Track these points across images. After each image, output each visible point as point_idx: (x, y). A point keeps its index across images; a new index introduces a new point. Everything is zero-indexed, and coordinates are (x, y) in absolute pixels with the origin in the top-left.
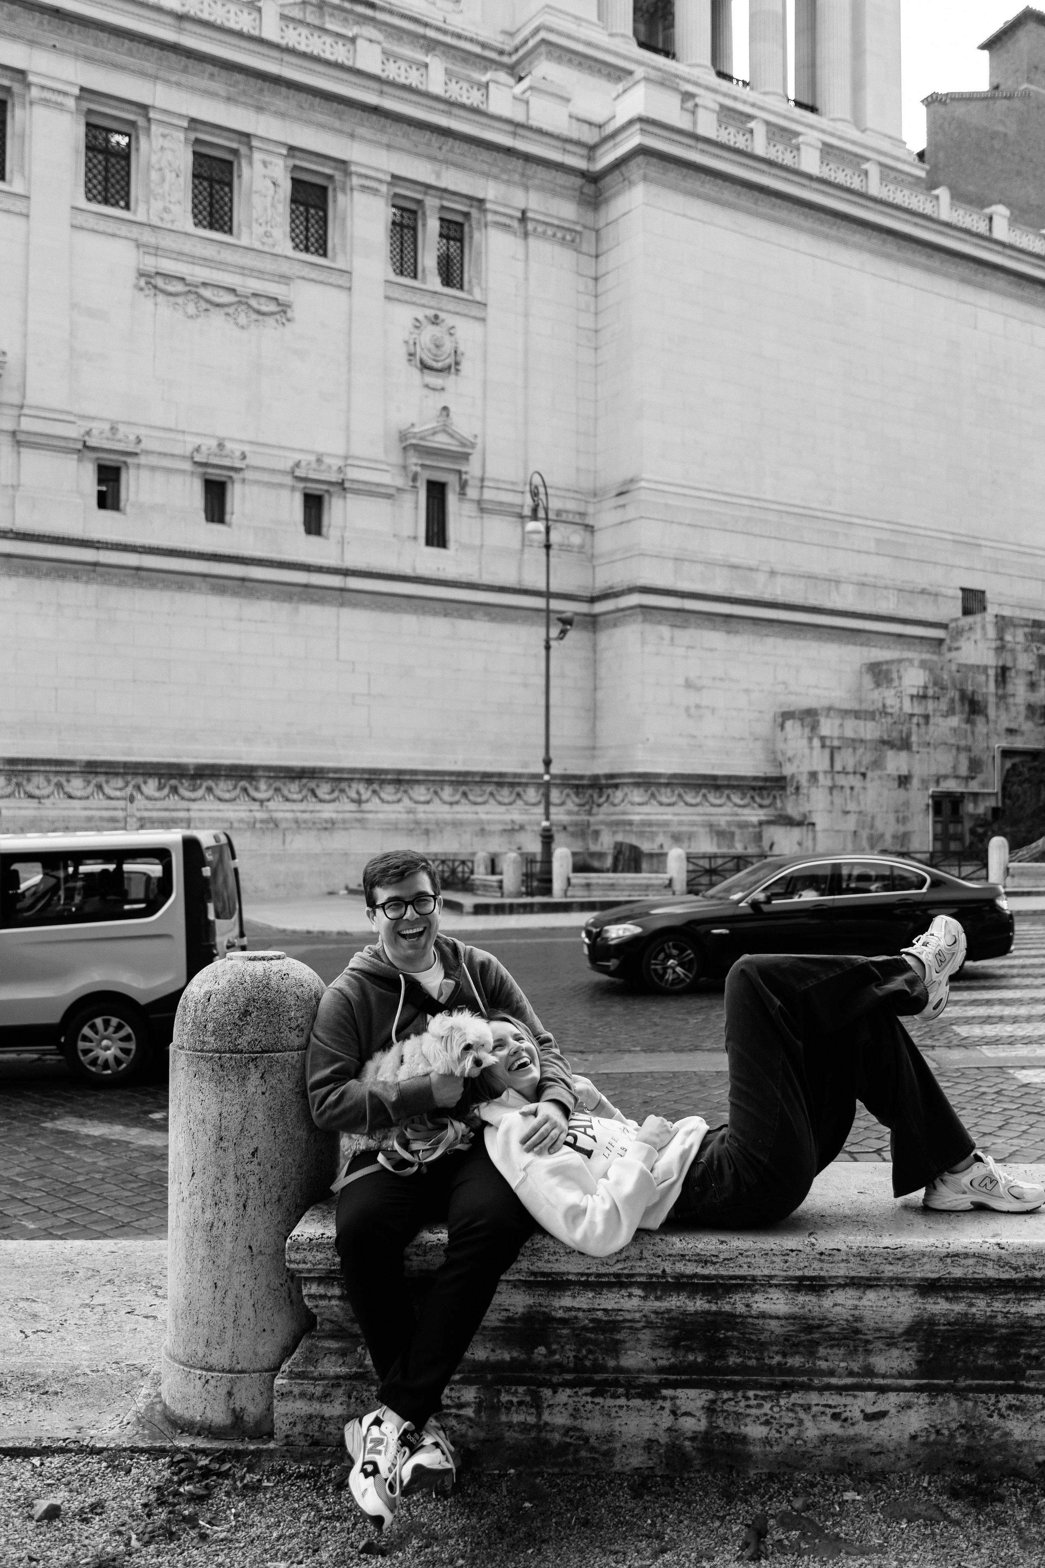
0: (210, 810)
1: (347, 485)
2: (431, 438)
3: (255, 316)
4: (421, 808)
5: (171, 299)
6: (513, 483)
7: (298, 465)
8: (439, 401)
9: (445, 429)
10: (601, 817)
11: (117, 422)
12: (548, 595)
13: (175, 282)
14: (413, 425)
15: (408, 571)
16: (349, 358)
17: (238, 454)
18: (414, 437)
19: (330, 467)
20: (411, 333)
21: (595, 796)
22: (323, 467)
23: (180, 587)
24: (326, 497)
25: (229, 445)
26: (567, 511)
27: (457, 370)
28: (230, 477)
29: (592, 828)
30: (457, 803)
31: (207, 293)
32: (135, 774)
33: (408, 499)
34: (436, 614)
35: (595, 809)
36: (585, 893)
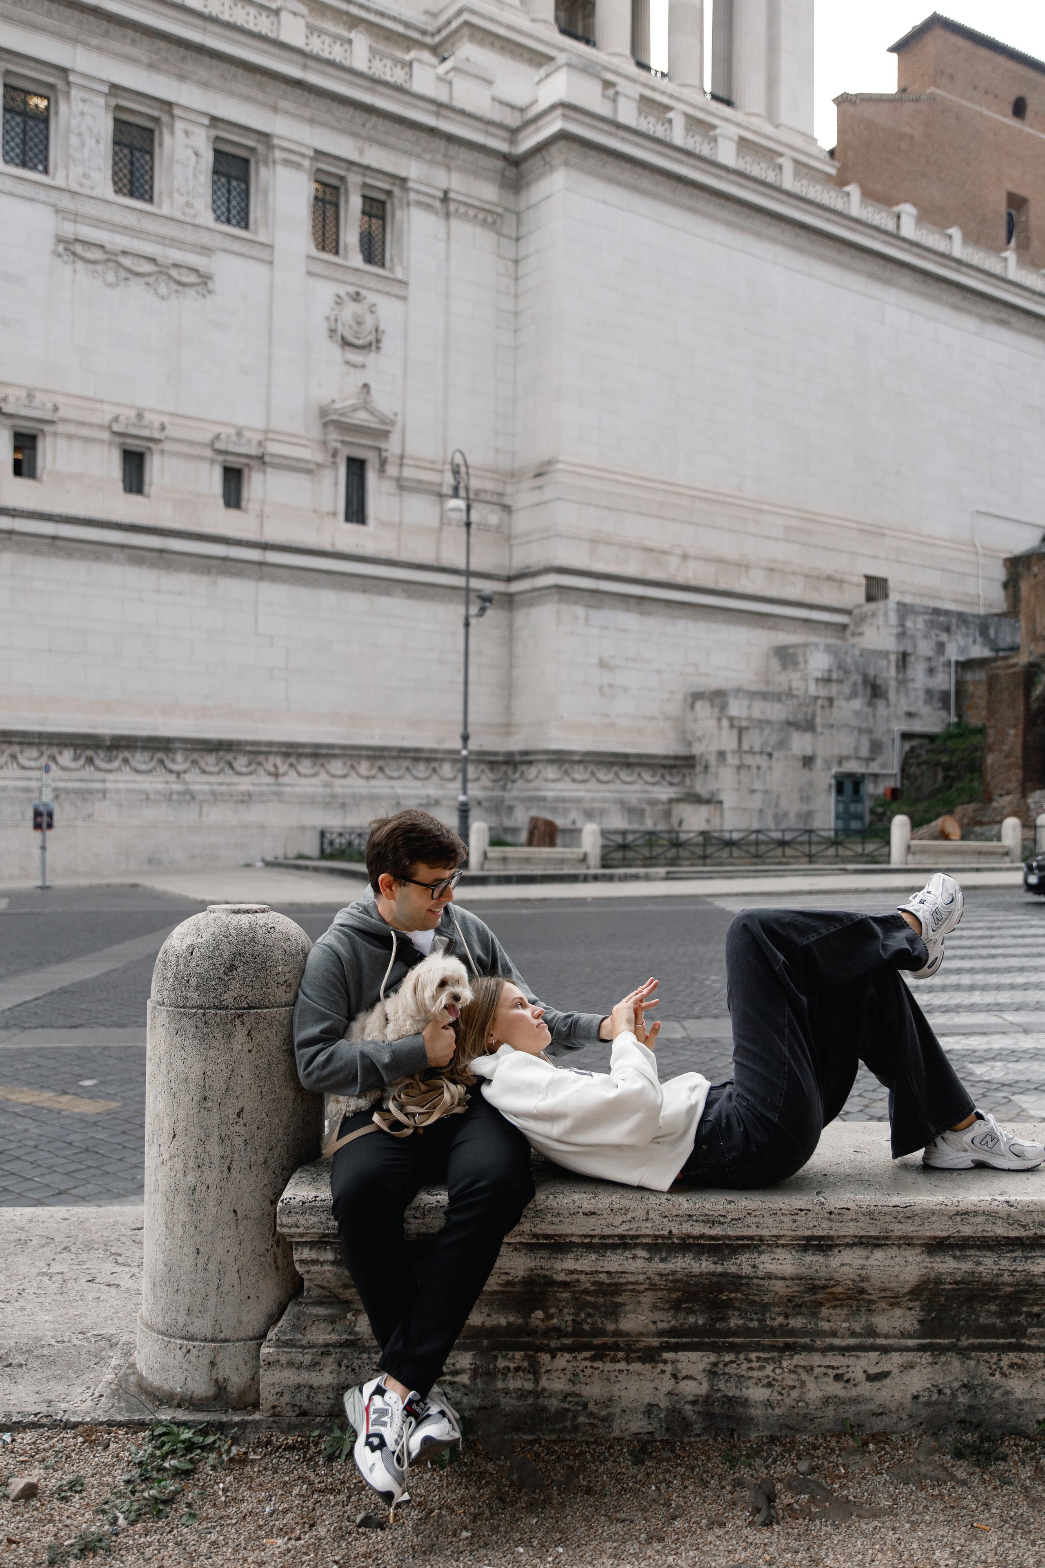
0: (126, 782)
1: (267, 459)
2: (351, 415)
3: (175, 287)
4: (338, 782)
5: (91, 267)
6: (432, 462)
7: (217, 437)
8: (361, 378)
9: (366, 406)
10: (515, 793)
11: (34, 389)
12: (468, 574)
13: (94, 249)
14: (333, 401)
15: (327, 546)
16: (270, 333)
17: (157, 425)
18: (335, 413)
19: (249, 441)
20: (332, 310)
21: (510, 772)
22: (243, 441)
23: (97, 558)
24: (246, 472)
25: (148, 416)
26: (485, 491)
27: (378, 348)
28: (149, 449)
29: (507, 803)
30: (374, 777)
31: (127, 262)
32: (50, 745)
33: (327, 476)
34: (354, 589)
35: (509, 785)
36: (502, 867)
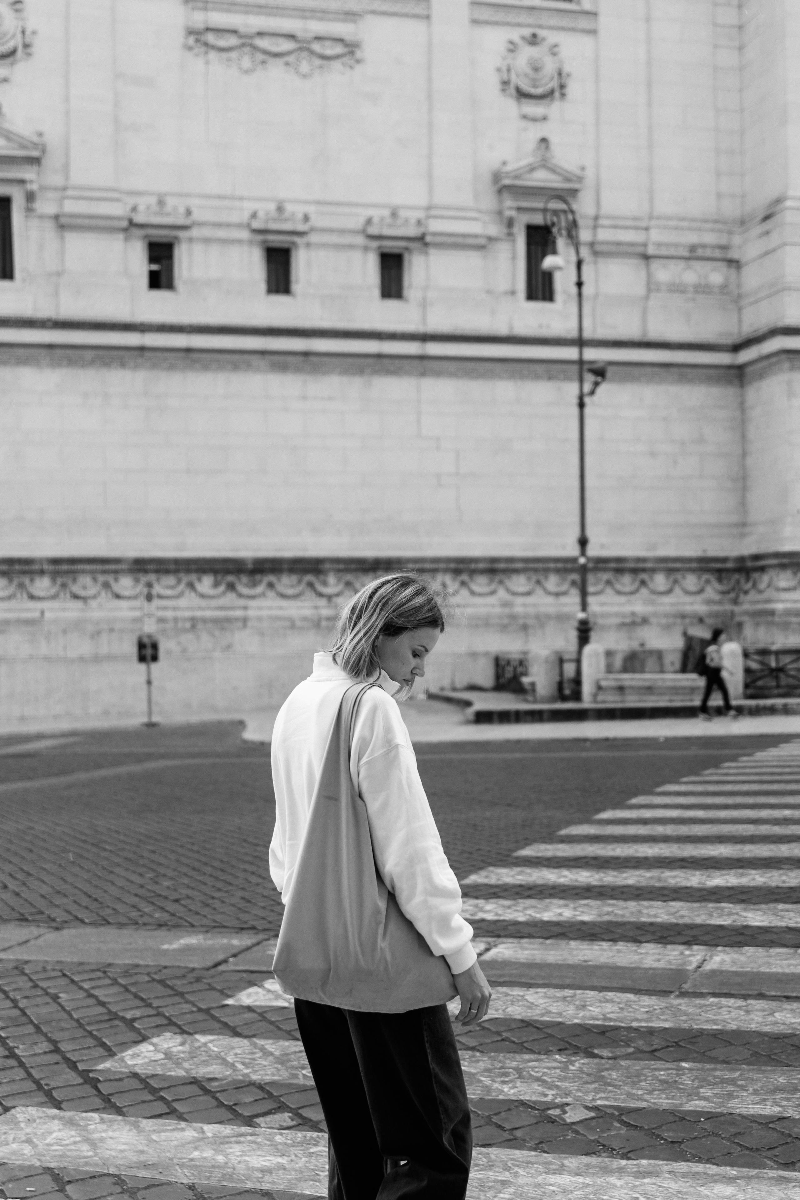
0: (270, 608)
1: (428, 239)
2: (528, 176)
3: (318, 62)
4: (519, 600)
5: (225, 55)
6: (635, 219)
7: (369, 222)
8: (535, 132)
9: (545, 164)
10: (746, 607)
11: (166, 195)
13: (228, 35)
14: (504, 163)
15: (503, 330)
16: (430, 96)
17: (300, 216)
18: (508, 177)
19: (407, 221)
20: (504, 59)
21: (743, 581)
22: (400, 221)
23: (236, 367)
24: (406, 257)
25: (289, 208)
26: (704, 246)
27: (563, 95)
28: (294, 243)
29: (738, 619)
30: (565, 593)
31: (263, 43)
32: (188, 571)
33: (503, 250)
34: (537, 377)
35: (742, 597)
36: (617, 698)
